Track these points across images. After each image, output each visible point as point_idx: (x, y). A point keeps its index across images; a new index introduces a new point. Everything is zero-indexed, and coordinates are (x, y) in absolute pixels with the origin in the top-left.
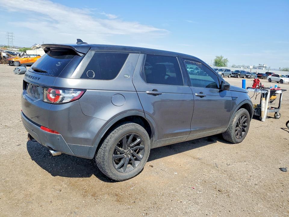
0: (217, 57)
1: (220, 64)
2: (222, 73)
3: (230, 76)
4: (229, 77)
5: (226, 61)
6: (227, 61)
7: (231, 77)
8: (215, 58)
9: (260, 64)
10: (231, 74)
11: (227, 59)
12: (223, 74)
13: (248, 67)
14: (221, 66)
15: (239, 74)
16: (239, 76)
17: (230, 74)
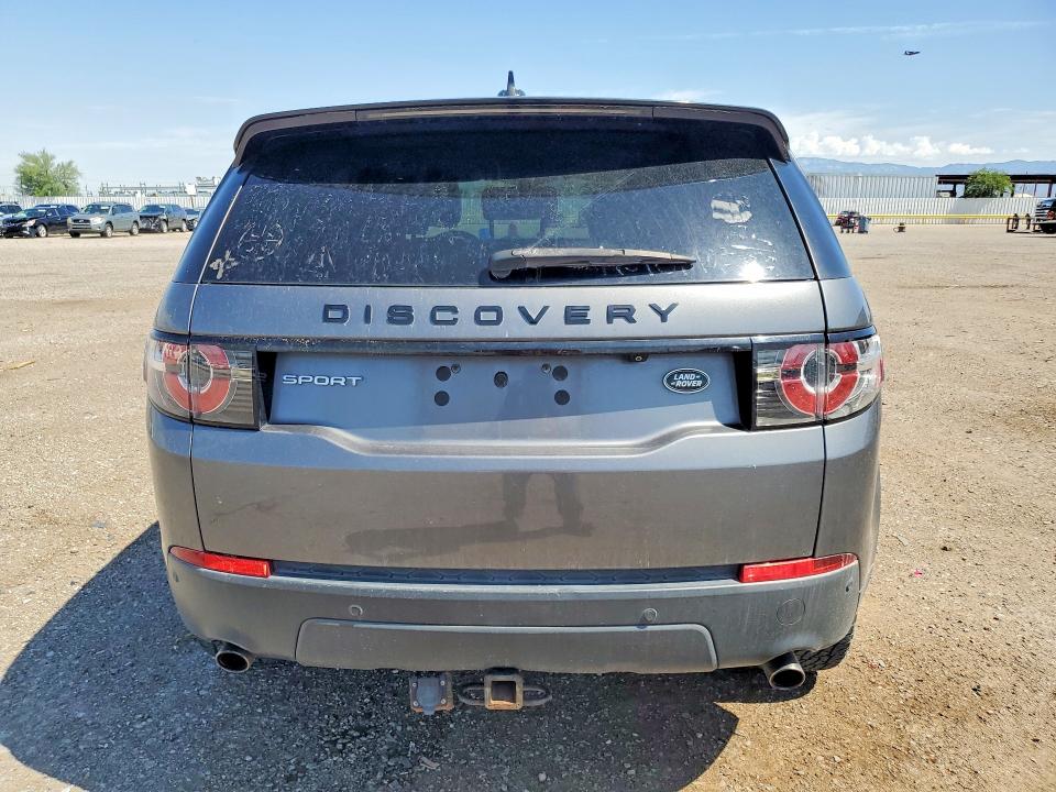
0: (27, 157)
1: (48, 186)
2: (105, 221)
3: (135, 231)
4: (131, 233)
5: (68, 170)
6: (74, 171)
7: (142, 231)
8: (19, 161)
9: (199, 178)
10: (140, 222)
11: (74, 165)
12: (109, 223)
13: (182, 191)
14: (55, 193)
15: (165, 217)
16: (165, 228)
17: (136, 222)
